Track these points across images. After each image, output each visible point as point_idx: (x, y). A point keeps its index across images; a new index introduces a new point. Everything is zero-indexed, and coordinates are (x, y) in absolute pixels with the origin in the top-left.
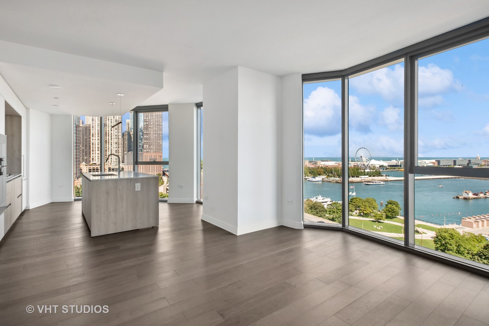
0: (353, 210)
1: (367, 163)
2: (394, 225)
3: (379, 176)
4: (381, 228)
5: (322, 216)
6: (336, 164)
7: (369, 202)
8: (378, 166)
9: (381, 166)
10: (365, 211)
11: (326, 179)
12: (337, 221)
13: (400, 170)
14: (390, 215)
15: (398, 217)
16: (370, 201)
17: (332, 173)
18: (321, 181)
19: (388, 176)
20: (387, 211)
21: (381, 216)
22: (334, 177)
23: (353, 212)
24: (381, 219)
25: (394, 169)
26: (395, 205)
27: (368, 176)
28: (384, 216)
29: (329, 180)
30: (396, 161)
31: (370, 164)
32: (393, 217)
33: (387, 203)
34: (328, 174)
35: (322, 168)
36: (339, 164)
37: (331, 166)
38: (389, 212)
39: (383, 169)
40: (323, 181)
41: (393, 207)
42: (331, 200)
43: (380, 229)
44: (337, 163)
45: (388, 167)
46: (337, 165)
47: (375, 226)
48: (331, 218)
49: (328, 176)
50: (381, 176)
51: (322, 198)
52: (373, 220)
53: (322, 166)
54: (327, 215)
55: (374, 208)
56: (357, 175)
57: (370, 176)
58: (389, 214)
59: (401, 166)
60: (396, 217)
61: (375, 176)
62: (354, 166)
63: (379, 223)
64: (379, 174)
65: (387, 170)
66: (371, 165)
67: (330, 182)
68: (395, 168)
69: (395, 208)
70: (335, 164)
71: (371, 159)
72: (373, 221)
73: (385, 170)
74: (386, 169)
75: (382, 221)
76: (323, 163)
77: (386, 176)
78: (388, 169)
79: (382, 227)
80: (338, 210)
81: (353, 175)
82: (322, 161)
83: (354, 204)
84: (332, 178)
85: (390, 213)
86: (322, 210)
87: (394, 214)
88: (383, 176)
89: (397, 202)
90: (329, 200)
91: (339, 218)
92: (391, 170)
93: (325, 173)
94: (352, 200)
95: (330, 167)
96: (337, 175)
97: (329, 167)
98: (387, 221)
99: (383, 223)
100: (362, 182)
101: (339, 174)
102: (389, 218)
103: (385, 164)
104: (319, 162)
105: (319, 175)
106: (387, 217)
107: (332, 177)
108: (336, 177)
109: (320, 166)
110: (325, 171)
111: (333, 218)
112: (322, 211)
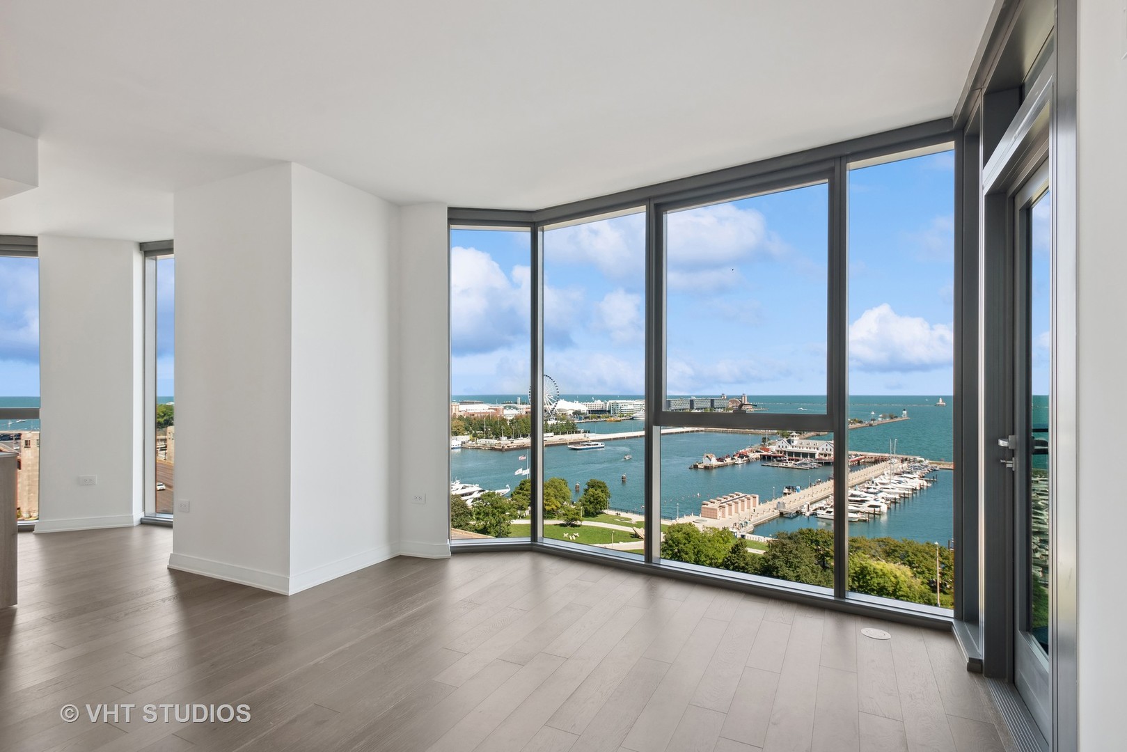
0: (524, 506)
1: (551, 407)
2: (598, 528)
3: (573, 433)
4: (576, 536)
5: (461, 526)
6: (491, 411)
7: (556, 487)
8: (571, 412)
9: (577, 413)
10: (548, 505)
11: (470, 442)
12: (493, 533)
13: (608, 419)
14: (592, 510)
15: (605, 511)
16: (556, 484)
17: (483, 431)
18: (459, 448)
19: (589, 432)
20: (586, 502)
21: (577, 513)
22: (487, 438)
23: (525, 510)
24: (576, 520)
25: (599, 417)
26: (600, 490)
27: (552, 434)
28: (582, 514)
29: (476, 445)
30: (603, 403)
31: (556, 408)
32: (597, 514)
33: (586, 487)
34: (473, 432)
35: (461, 418)
36: (496, 409)
37: (480, 413)
38: (591, 503)
39: (580, 419)
40: (463, 447)
41: (596, 492)
42: (481, 489)
43: (574, 538)
44: (494, 406)
45: (588, 415)
46: (493, 411)
47: (566, 535)
48: (481, 527)
49: (475, 436)
50: (576, 432)
51: (462, 485)
52: (562, 522)
53: (462, 414)
54: (472, 523)
55: (563, 498)
57: (557, 433)
58: (590, 508)
59: (609, 412)
60: (602, 513)
61: (566, 433)
62: (527, 412)
63: (573, 528)
64: (572, 429)
65: (587, 420)
66: (559, 410)
67: (478, 448)
68: (601, 415)
69: (601, 494)
70: (489, 409)
71: (558, 398)
72: (562, 525)
73: (583, 421)
74: (586, 418)
75: (578, 523)
76: (463, 407)
77: (585, 432)
78: (588, 417)
79: (577, 534)
80: (496, 508)
81: (525, 432)
82: (462, 403)
83: (526, 492)
84: (483, 441)
85: (591, 506)
86: (461, 512)
87: (598, 506)
88: (579, 432)
89: (603, 483)
90: (476, 488)
91: (497, 525)
92: (594, 420)
93: (467, 429)
94: (523, 485)
95: (479, 415)
96: (493, 434)
97: (476, 415)
98: (586, 523)
99: (579, 526)
101: (498, 431)
102: (590, 516)
103: (583, 408)
104: (456, 406)
105: (457, 434)
106: (588, 514)
107: (482, 438)
108: (491, 438)
109: (458, 414)
110: (467, 425)
111: (485, 528)
112: (462, 514)
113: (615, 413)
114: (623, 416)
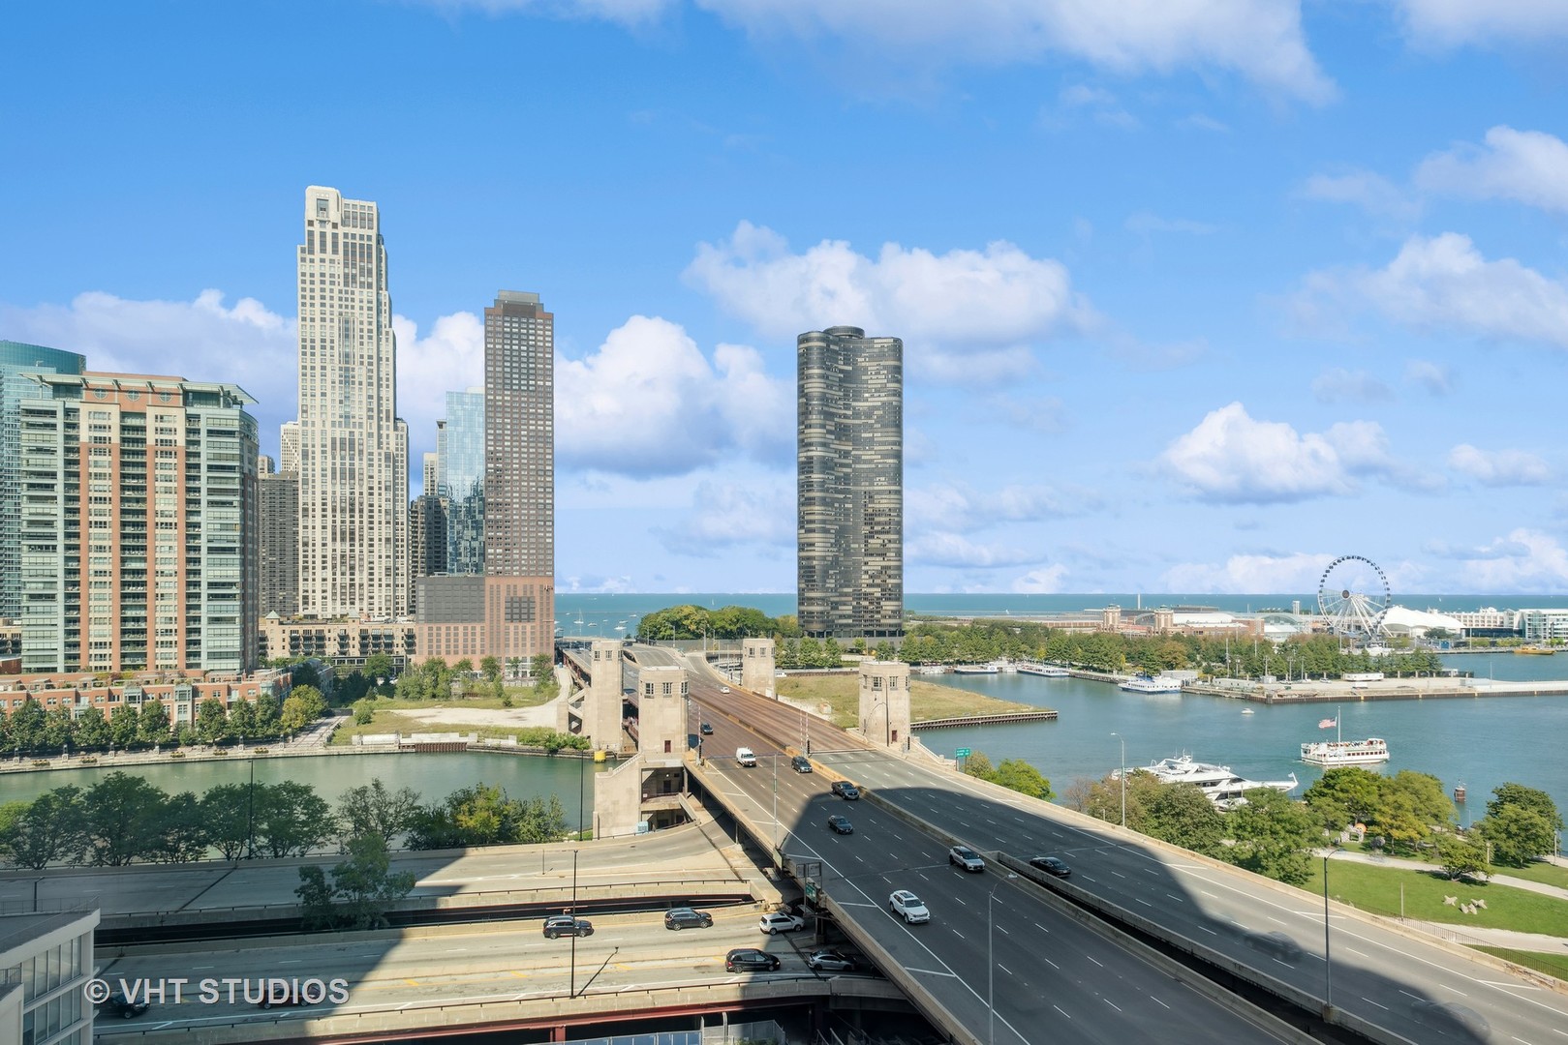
0: (1339, 824)
1: (1372, 621)
2: (1538, 897)
3: (1432, 676)
4: (1478, 907)
5: (1204, 846)
6: (1238, 625)
7: (1416, 793)
8: (1421, 632)
9: (1436, 634)
10: (1398, 828)
11: (1200, 683)
12: (1273, 871)
13: (1518, 650)
14: (1513, 852)
15: (1550, 858)
16: (1417, 786)
17: (1223, 661)
18: (1177, 692)
19: (1472, 675)
20: (1497, 831)
21: (1477, 856)
22: (1233, 676)
23: (1341, 829)
24: (1474, 869)
25: (1493, 644)
26: (1535, 809)
27: (1379, 676)
28: (1489, 856)
29: (1211, 690)
30: (1501, 614)
31: (1384, 622)
32: (1527, 861)
33: (1494, 798)
34: (1204, 664)
35: (1177, 637)
36: (1248, 623)
37: (1216, 629)
38: (1510, 835)
39: (1445, 645)
40: (1185, 691)
41: (1525, 814)
42: (1234, 776)
43: (1475, 911)
44: (1242, 617)
45: (1464, 638)
46: (1242, 625)
47: (1451, 901)
48: (1248, 855)
49: (1208, 671)
50: (1439, 674)
51: (1196, 766)
52: (1436, 868)
53: (1179, 629)
54: (1228, 843)
55: (1436, 816)
56: (1333, 670)
57: (1392, 675)
58: (1510, 847)
59: (1521, 633)
60: (1539, 861)
61: (1413, 674)
62: (1314, 630)
63: (1465, 886)
64: (1430, 667)
65: (1462, 650)
66: (1391, 627)
67: (1216, 695)
68: (1498, 640)
69: (1538, 819)
70: (1233, 621)
71: (1388, 602)
72: (1436, 875)
73: (1450, 650)
74: (1458, 645)
75: (1481, 876)
76: (1180, 618)
77: (1462, 675)
78: (1465, 644)
79: (1481, 903)
80: (1279, 821)
81: (1315, 669)
82: (1178, 610)
83: (1341, 795)
84: (1226, 682)
85: (1511, 843)
86: (1204, 820)
87: (1532, 845)
88: (1446, 675)
89: (1542, 795)
90: (1224, 773)
91: (1281, 855)
92: (1480, 649)
93: (1191, 658)
94: (1332, 778)
95: (1213, 633)
96: (1246, 669)
97: (1206, 633)
98: (1501, 879)
99: (1483, 884)
100: (1358, 699)
101: (1255, 664)
102: (1508, 863)
103: (1452, 623)
104: (1165, 615)
105: (1171, 666)
106: (1501, 859)
107: (1223, 675)
108: (1242, 678)
109: (1172, 630)
110: (1191, 651)
111: (1255, 856)
112: (1207, 823)
113: (1537, 637)
114: (1559, 643)
